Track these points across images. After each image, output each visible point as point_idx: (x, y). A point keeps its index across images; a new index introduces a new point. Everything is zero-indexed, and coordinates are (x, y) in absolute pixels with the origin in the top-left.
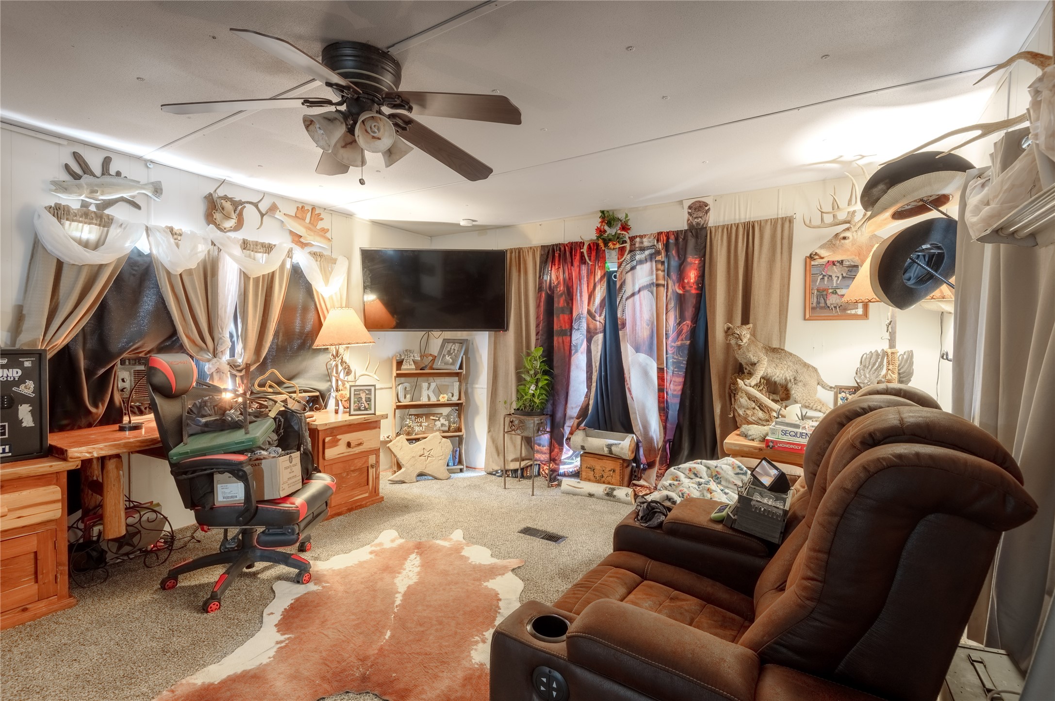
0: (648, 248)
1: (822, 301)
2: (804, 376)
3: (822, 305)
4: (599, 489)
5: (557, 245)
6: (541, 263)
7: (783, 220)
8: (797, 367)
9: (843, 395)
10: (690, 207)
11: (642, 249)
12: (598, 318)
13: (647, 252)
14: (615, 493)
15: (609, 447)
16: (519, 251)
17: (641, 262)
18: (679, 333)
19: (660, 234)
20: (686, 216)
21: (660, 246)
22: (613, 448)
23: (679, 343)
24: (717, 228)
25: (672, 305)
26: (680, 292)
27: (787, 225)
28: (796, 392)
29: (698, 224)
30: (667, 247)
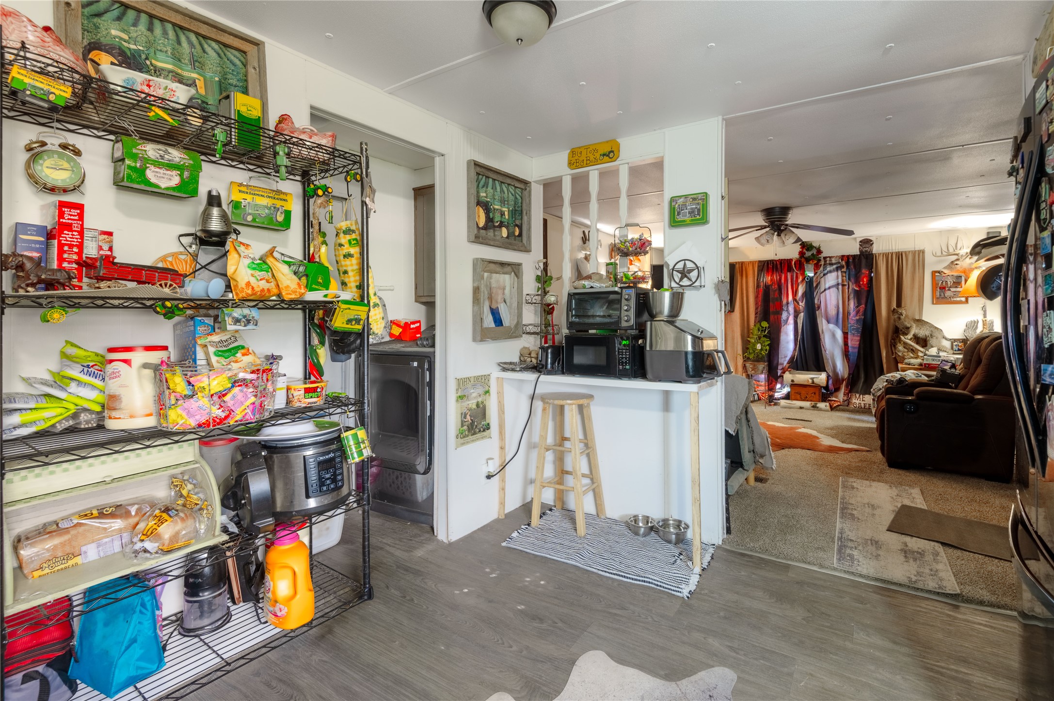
0: (835, 264)
1: (942, 294)
2: (936, 334)
3: (943, 296)
4: (807, 404)
5: (770, 261)
6: (758, 271)
7: (919, 251)
8: (932, 329)
9: (956, 343)
10: (861, 242)
11: (831, 264)
12: (800, 304)
13: (835, 266)
14: (818, 405)
15: (812, 379)
16: (742, 263)
17: (830, 272)
18: (858, 312)
19: (843, 256)
20: (858, 246)
21: (844, 263)
22: (815, 380)
23: (858, 318)
24: (879, 254)
25: (852, 296)
26: (857, 289)
27: (921, 254)
28: (933, 341)
29: (866, 251)
30: (848, 264)
